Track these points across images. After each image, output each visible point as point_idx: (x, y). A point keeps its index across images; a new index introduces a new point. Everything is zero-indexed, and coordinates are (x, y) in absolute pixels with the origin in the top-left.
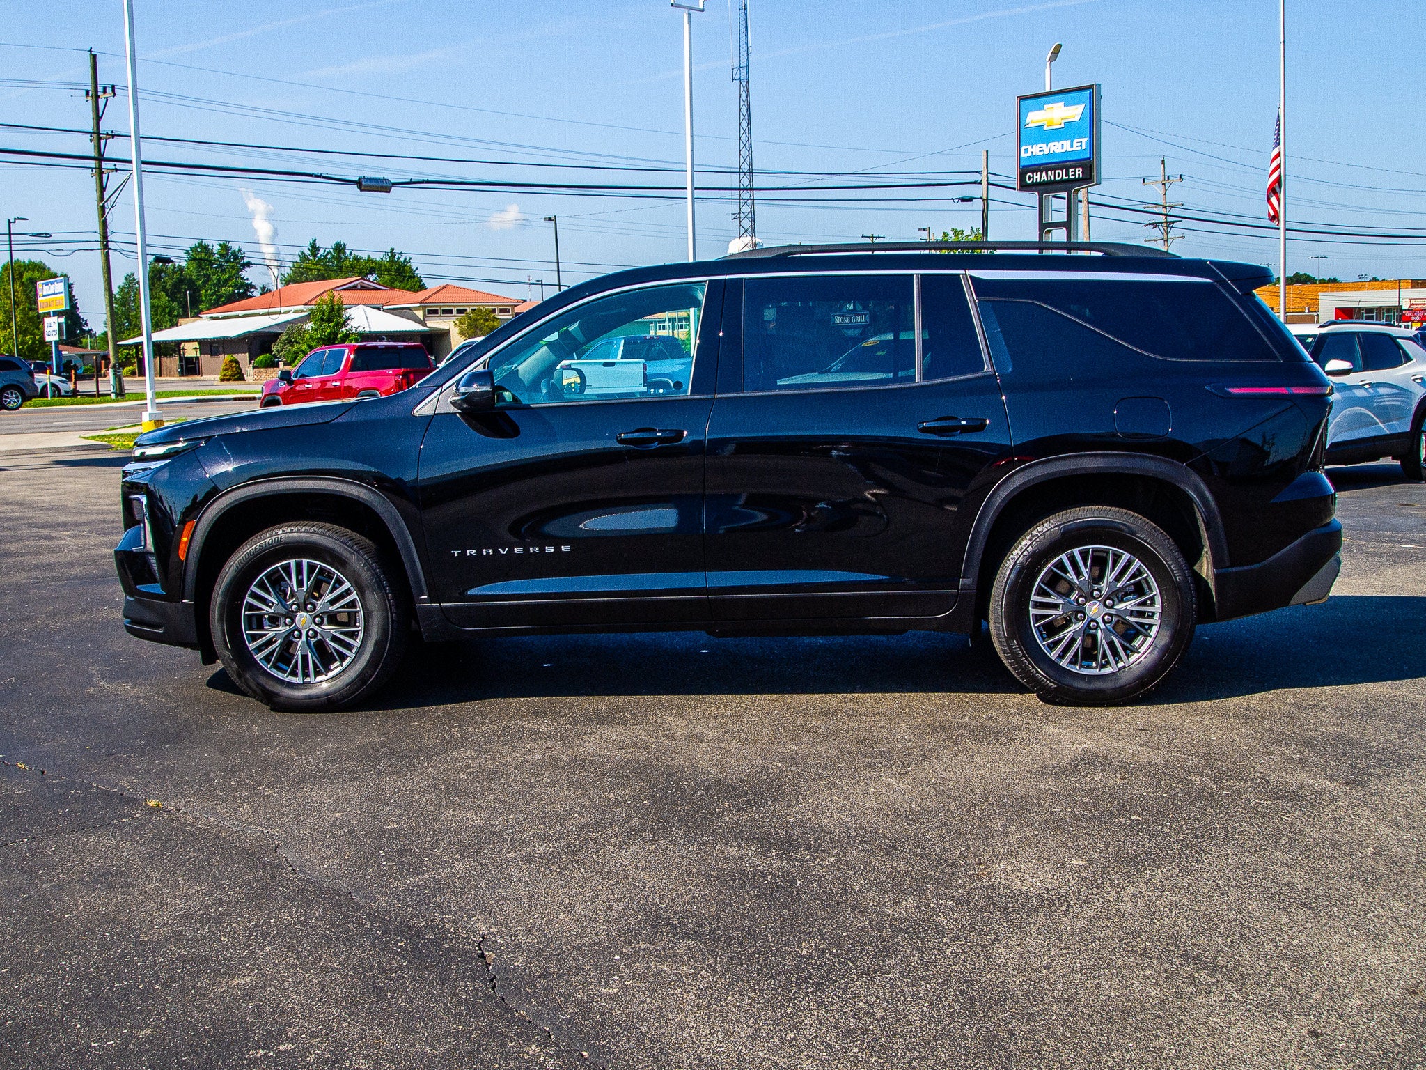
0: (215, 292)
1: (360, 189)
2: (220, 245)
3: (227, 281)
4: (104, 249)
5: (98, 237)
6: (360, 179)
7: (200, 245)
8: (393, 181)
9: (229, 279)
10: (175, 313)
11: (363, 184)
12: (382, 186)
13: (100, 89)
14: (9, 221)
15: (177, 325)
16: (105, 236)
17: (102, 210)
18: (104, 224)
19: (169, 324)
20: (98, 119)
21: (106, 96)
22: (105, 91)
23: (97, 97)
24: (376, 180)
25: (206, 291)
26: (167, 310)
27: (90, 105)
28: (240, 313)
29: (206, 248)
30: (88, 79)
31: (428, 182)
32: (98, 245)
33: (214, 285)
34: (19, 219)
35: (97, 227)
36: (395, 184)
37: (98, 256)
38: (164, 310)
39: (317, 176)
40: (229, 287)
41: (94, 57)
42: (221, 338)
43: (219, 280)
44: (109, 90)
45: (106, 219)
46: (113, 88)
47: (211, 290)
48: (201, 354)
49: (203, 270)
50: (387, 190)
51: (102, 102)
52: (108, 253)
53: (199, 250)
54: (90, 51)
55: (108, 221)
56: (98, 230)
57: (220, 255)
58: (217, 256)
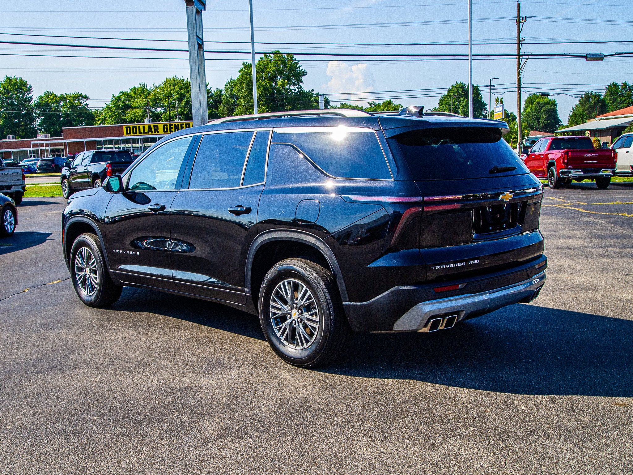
0: (618, 106)
1: (587, 60)
2: (623, 83)
3: (624, 101)
4: (518, 91)
5: (516, 86)
6: (587, 55)
7: (613, 84)
8: (605, 54)
9: (626, 100)
10: (585, 117)
11: (589, 57)
12: (599, 57)
13: (521, 18)
14: (490, 80)
15: (585, 123)
16: (519, 85)
17: (519, 73)
18: (519, 80)
19: (581, 122)
20: (519, 32)
21: (523, 21)
22: (523, 20)
23: (520, 22)
24: (595, 55)
25: (614, 106)
26: (581, 116)
27: (516, 26)
28: (613, 117)
29: (616, 85)
30: (516, 15)
31: (625, 53)
32: (516, 89)
33: (618, 103)
34: (495, 78)
35: (516, 81)
36: (605, 56)
37: (516, 94)
38: (580, 116)
39: (563, 55)
40: (625, 103)
41: (519, 4)
42: (598, 129)
43: (621, 100)
44: (524, 19)
45: (520, 77)
46: (526, 17)
47: (616, 105)
48: (590, 136)
49: (613, 96)
50: (601, 59)
51: (521, 24)
52: (520, 93)
53: (612, 86)
54: (518, 2)
55: (521, 78)
56: (516, 83)
57: (622, 88)
58: (621, 89)
